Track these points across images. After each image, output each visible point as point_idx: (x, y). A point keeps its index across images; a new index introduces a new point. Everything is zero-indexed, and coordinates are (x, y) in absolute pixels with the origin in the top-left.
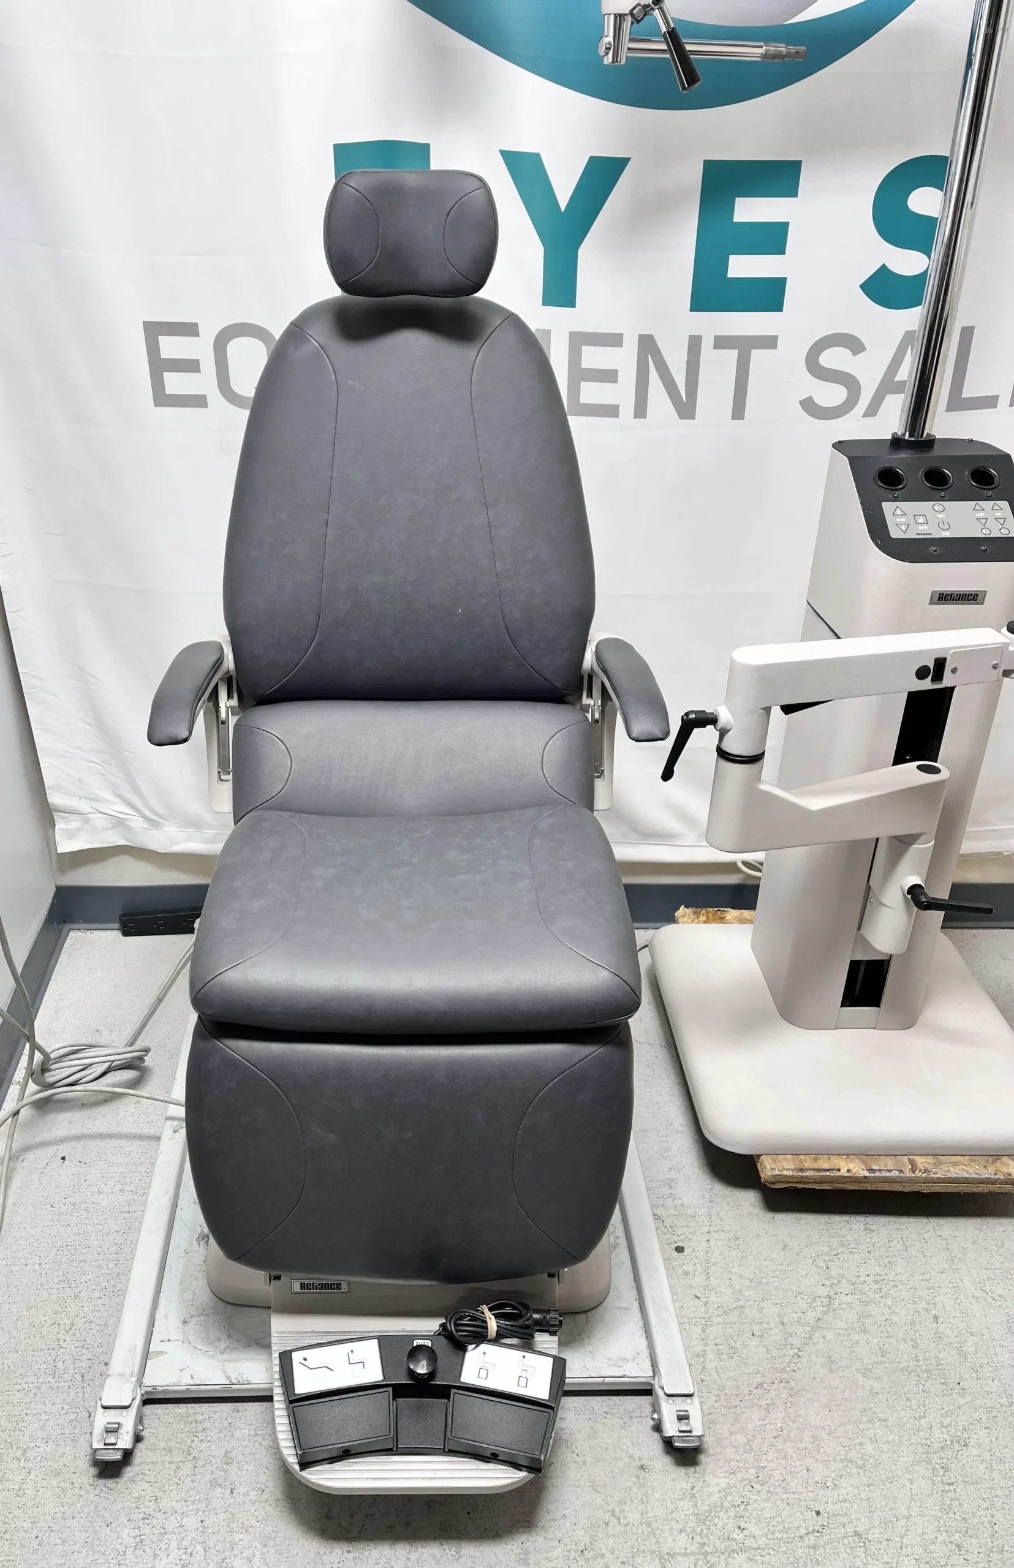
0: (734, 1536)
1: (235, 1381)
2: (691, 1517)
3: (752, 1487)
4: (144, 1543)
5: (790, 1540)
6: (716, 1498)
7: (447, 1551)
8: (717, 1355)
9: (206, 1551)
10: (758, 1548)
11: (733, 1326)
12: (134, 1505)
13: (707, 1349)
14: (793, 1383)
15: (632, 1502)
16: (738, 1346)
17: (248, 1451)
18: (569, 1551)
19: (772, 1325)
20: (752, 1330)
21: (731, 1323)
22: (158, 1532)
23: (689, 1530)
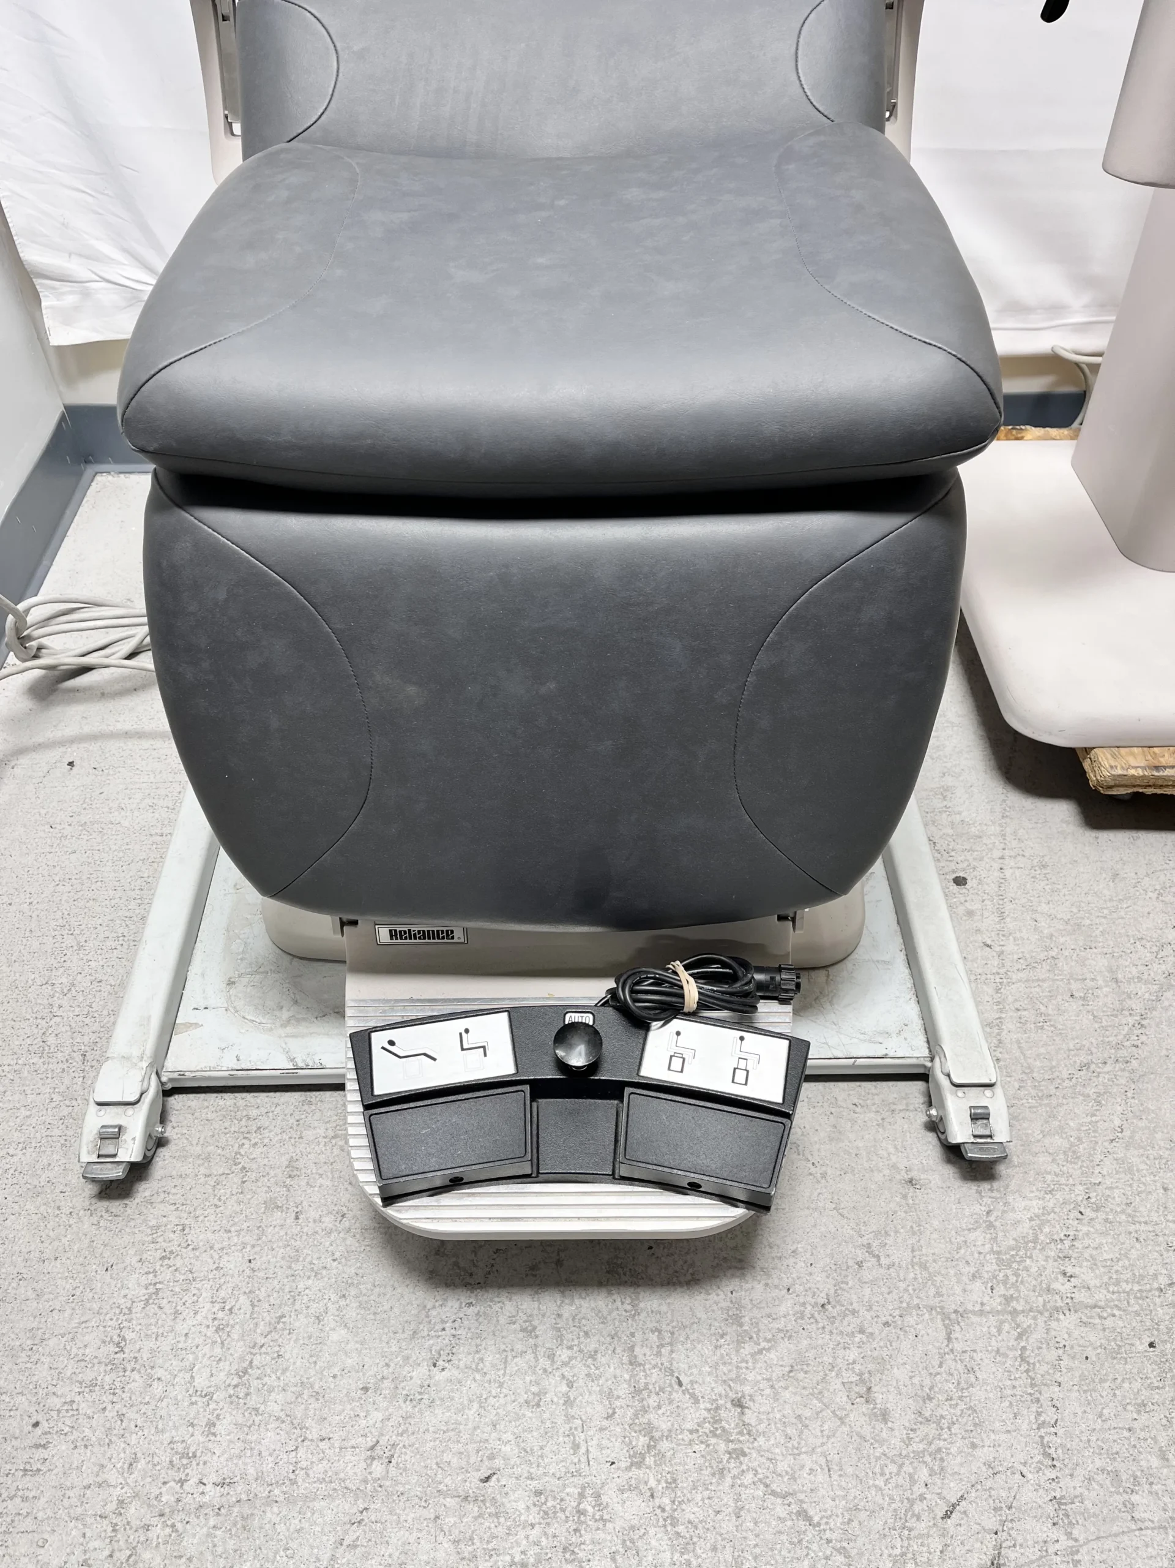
0: (1056, 1286)
1: (301, 1065)
2: (988, 1257)
3: (1081, 1212)
4: (161, 1295)
5: (1144, 1294)
6: (1025, 1228)
7: (619, 1303)
8: (1018, 1025)
9: (253, 1305)
10: (1095, 1306)
11: (1041, 984)
12: (150, 1238)
13: (1003, 1016)
14: (1135, 1064)
15: (896, 1232)
16: (1050, 1012)
17: (322, 1158)
18: (804, 1304)
19: (1101, 982)
20: (1069, 989)
21: (1038, 980)
22: (182, 1277)
23: (986, 1276)
